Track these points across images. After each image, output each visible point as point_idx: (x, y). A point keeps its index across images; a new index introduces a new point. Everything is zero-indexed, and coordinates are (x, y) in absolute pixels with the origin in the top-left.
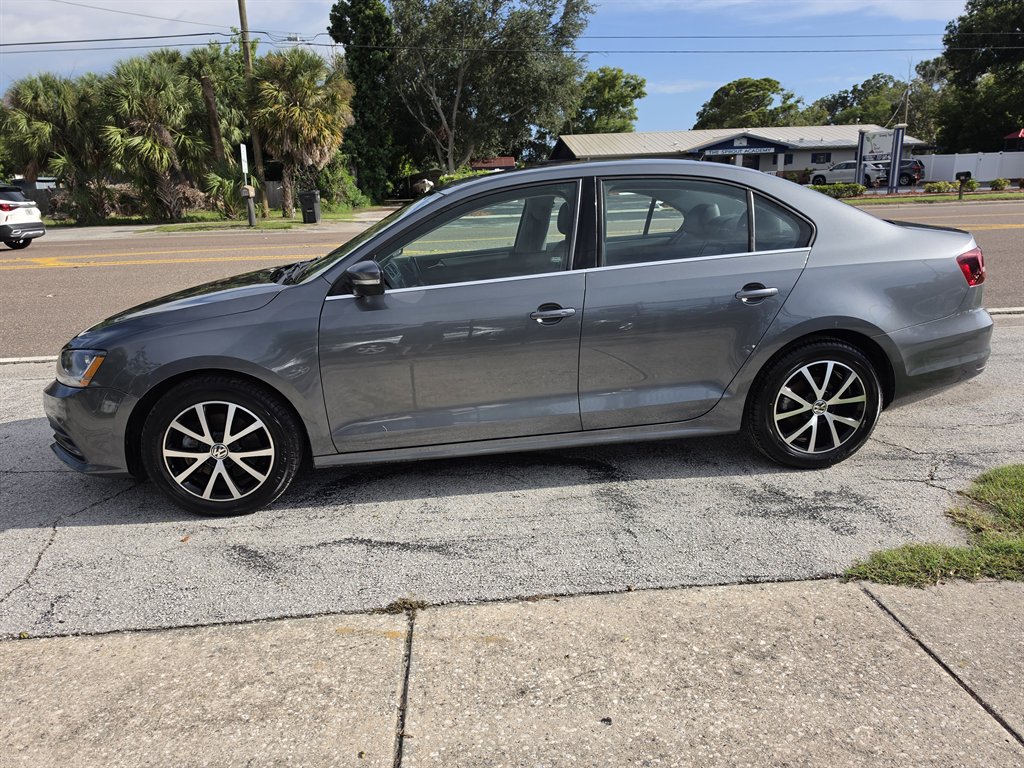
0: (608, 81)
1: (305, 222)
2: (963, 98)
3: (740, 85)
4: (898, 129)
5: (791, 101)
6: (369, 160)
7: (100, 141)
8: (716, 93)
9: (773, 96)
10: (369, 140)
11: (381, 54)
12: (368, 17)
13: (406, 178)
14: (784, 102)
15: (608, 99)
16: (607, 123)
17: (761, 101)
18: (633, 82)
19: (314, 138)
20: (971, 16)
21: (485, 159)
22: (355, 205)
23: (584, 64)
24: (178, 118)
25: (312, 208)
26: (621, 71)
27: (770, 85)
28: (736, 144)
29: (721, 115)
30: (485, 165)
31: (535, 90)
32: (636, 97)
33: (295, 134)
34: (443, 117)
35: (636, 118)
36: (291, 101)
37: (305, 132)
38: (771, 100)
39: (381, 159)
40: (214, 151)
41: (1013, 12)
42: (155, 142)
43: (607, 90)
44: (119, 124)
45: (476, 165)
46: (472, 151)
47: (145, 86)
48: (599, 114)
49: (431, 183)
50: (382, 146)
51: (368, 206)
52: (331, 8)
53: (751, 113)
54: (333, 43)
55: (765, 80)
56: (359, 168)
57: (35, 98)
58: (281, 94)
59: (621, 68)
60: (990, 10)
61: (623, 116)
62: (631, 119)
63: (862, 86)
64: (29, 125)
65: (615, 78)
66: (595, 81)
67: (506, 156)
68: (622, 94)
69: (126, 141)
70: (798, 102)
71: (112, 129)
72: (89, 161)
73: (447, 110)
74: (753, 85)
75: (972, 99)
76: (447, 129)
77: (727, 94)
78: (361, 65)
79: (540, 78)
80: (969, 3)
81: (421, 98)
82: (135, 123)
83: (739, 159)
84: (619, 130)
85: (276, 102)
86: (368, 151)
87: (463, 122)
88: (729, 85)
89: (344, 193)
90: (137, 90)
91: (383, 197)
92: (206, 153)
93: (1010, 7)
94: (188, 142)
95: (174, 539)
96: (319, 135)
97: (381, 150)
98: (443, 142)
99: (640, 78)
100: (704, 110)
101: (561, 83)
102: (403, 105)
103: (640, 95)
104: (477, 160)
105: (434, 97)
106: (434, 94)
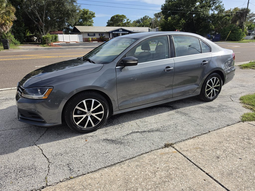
0: (85, 12)
1: (4, 49)
2: (165, 22)
3: (117, 16)
4: (157, 28)
5: (129, 21)
6: (17, 31)
8: (111, 18)
9: (124, 19)
10: (17, 25)
13: (28, 36)
14: (127, 21)
15: (86, 17)
16: (86, 24)
17: (122, 21)
18: (92, 13)
19: (3, 23)
20: (166, 4)
21: (54, 32)
22: (15, 44)
23: (80, 8)
25: (7, 45)
26: (88, 10)
27: (123, 17)
28: (120, 30)
29: (113, 23)
30: (54, 33)
31: (67, 13)
32: (93, 17)
34: (40, 19)
35: (93, 23)
38: (124, 20)
39: (21, 30)
41: (175, 4)
43: (85, 15)
45: (51, 33)
46: (50, 29)
48: (84, 21)
49: (36, 38)
50: (21, 27)
51: (19, 44)
53: (120, 23)
55: (123, 15)
56: (14, 33)
59: (88, 9)
60: (170, 3)
61: (90, 22)
62: (92, 23)
63: (143, 18)
65: (87, 12)
66: (82, 12)
67: (60, 31)
68: (89, 16)
70: (130, 21)
74: (120, 16)
75: (167, 22)
76: (42, 23)
77: (114, 18)
79: (68, 10)
80: (166, 1)
81: (32, 13)
83: (121, 34)
84: (89, 25)
86: (17, 28)
87: (46, 21)
88: (114, 16)
89: (11, 40)
91: (23, 42)
93: (174, 2)
95: (83, 141)
97: (21, 28)
98: (41, 26)
99: (93, 12)
100: (108, 22)
101: (74, 12)
102: (27, 15)
103: (94, 17)
104: (52, 32)
105: (37, 13)
106: (37, 12)
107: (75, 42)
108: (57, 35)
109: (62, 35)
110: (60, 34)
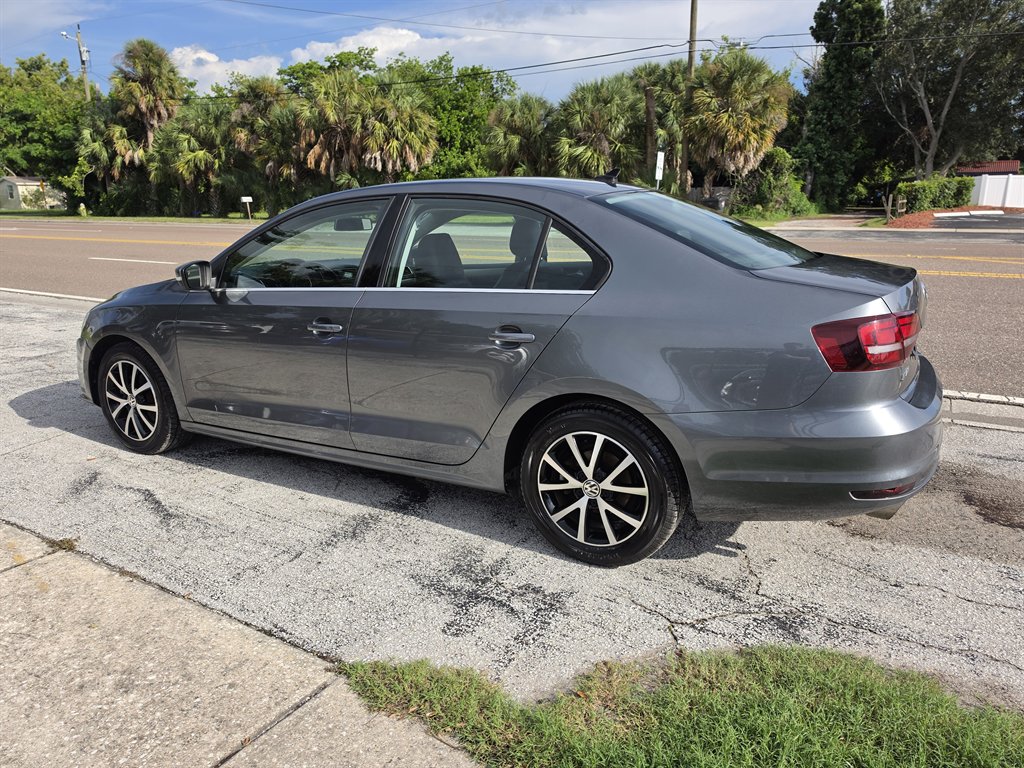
6: (829, 164)
7: (553, 150)
11: (864, 50)
12: (855, 11)
19: (739, 144)
21: (977, 164)
22: (796, 212)
24: (619, 128)
33: (722, 141)
34: (929, 116)
36: (724, 107)
37: (730, 138)
40: (645, 159)
42: (595, 150)
44: (570, 137)
45: (963, 169)
46: (961, 153)
47: (596, 101)
51: (815, 215)
52: (817, 6)
54: (814, 42)
56: (816, 173)
57: (512, 115)
58: (714, 100)
64: (505, 138)
67: (1006, 159)
69: (572, 150)
71: (564, 140)
72: (543, 168)
73: (935, 109)
76: (932, 129)
78: (840, 64)
81: (907, 95)
82: (581, 134)
85: (708, 110)
89: (786, 199)
90: (589, 105)
92: (637, 160)
94: (622, 149)
96: (744, 140)
97: (846, 154)
98: (923, 145)
102: (881, 103)
104: (965, 165)
105: (921, 94)
106: (922, 90)
107: (1001, 212)
108: (970, 178)
109: (1006, 176)
110: (990, 174)
